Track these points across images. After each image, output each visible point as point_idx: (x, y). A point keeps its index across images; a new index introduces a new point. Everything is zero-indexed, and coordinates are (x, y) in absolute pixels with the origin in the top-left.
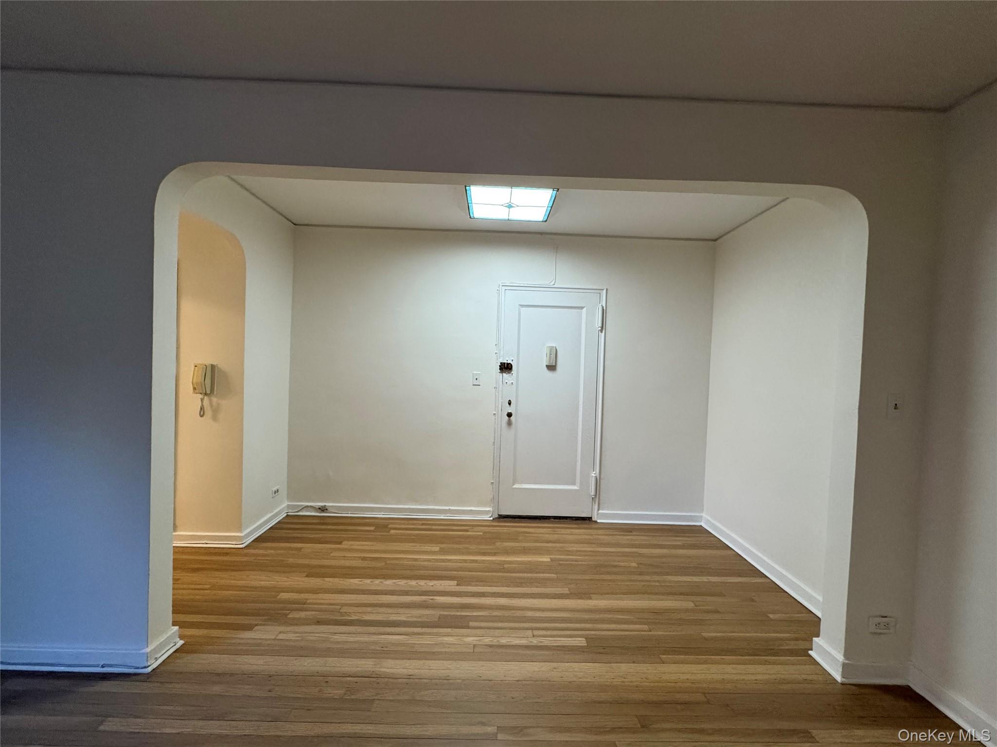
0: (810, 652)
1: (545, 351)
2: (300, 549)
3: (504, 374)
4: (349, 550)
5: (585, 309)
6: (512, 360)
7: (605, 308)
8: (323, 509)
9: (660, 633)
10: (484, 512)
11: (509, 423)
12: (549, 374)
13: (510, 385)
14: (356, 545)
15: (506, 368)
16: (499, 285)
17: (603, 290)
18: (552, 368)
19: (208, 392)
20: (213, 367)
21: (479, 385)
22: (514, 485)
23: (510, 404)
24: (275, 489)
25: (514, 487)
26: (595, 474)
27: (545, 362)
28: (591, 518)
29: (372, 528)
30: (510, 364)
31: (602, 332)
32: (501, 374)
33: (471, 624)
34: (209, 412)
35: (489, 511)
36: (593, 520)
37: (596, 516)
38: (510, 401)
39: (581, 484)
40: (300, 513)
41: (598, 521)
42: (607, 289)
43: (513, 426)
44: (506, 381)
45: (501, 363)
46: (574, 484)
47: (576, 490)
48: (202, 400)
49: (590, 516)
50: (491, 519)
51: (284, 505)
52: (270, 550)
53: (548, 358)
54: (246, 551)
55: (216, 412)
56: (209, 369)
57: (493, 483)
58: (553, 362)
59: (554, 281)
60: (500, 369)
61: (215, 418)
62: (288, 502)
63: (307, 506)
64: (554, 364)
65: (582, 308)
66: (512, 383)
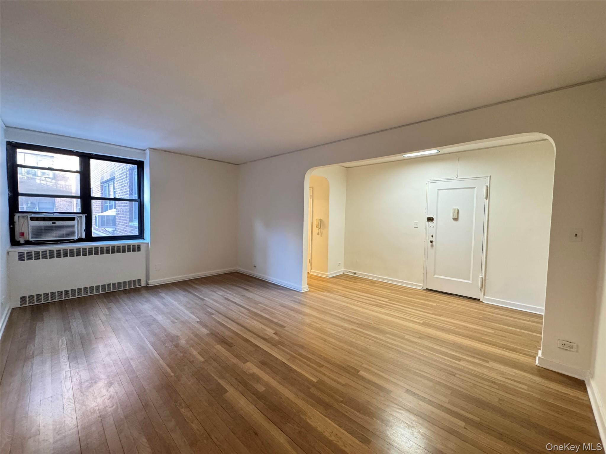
1: (452, 211)
2: (343, 282)
3: (430, 223)
4: (358, 285)
5: (476, 188)
6: (434, 216)
7: (489, 187)
8: (355, 273)
10: (420, 286)
11: (432, 246)
12: (454, 222)
13: (433, 228)
14: (361, 284)
15: (430, 219)
16: (427, 181)
17: (488, 177)
18: (456, 219)
19: (320, 227)
20: (321, 219)
21: (417, 228)
22: (434, 275)
23: (432, 236)
24: (339, 263)
25: (434, 276)
26: (481, 276)
27: (451, 216)
28: (480, 299)
29: (369, 282)
30: (432, 218)
31: (487, 200)
32: (428, 223)
33: (385, 308)
34: (320, 234)
35: (421, 285)
37: (482, 299)
38: (432, 235)
39: (473, 281)
40: (348, 274)
41: (483, 302)
42: (490, 176)
43: (434, 247)
44: (431, 226)
45: (428, 217)
46: (469, 280)
47: (470, 283)
48: (318, 230)
49: (479, 298)
50: (422, 289)
51: (343, 269)
52: (335, 280)
53: (453, 214)
54: (329, 279)
55: (322, 233)
56: (320, 220)
57: (423, 273)
58: (455, 216)
59: (457, 176)
60: (427, 220)
61: (321, 236)
62: (344, 269)
63: (349, 271)
64: (456, 217)
65: (475, 188)
66: (434, 227)
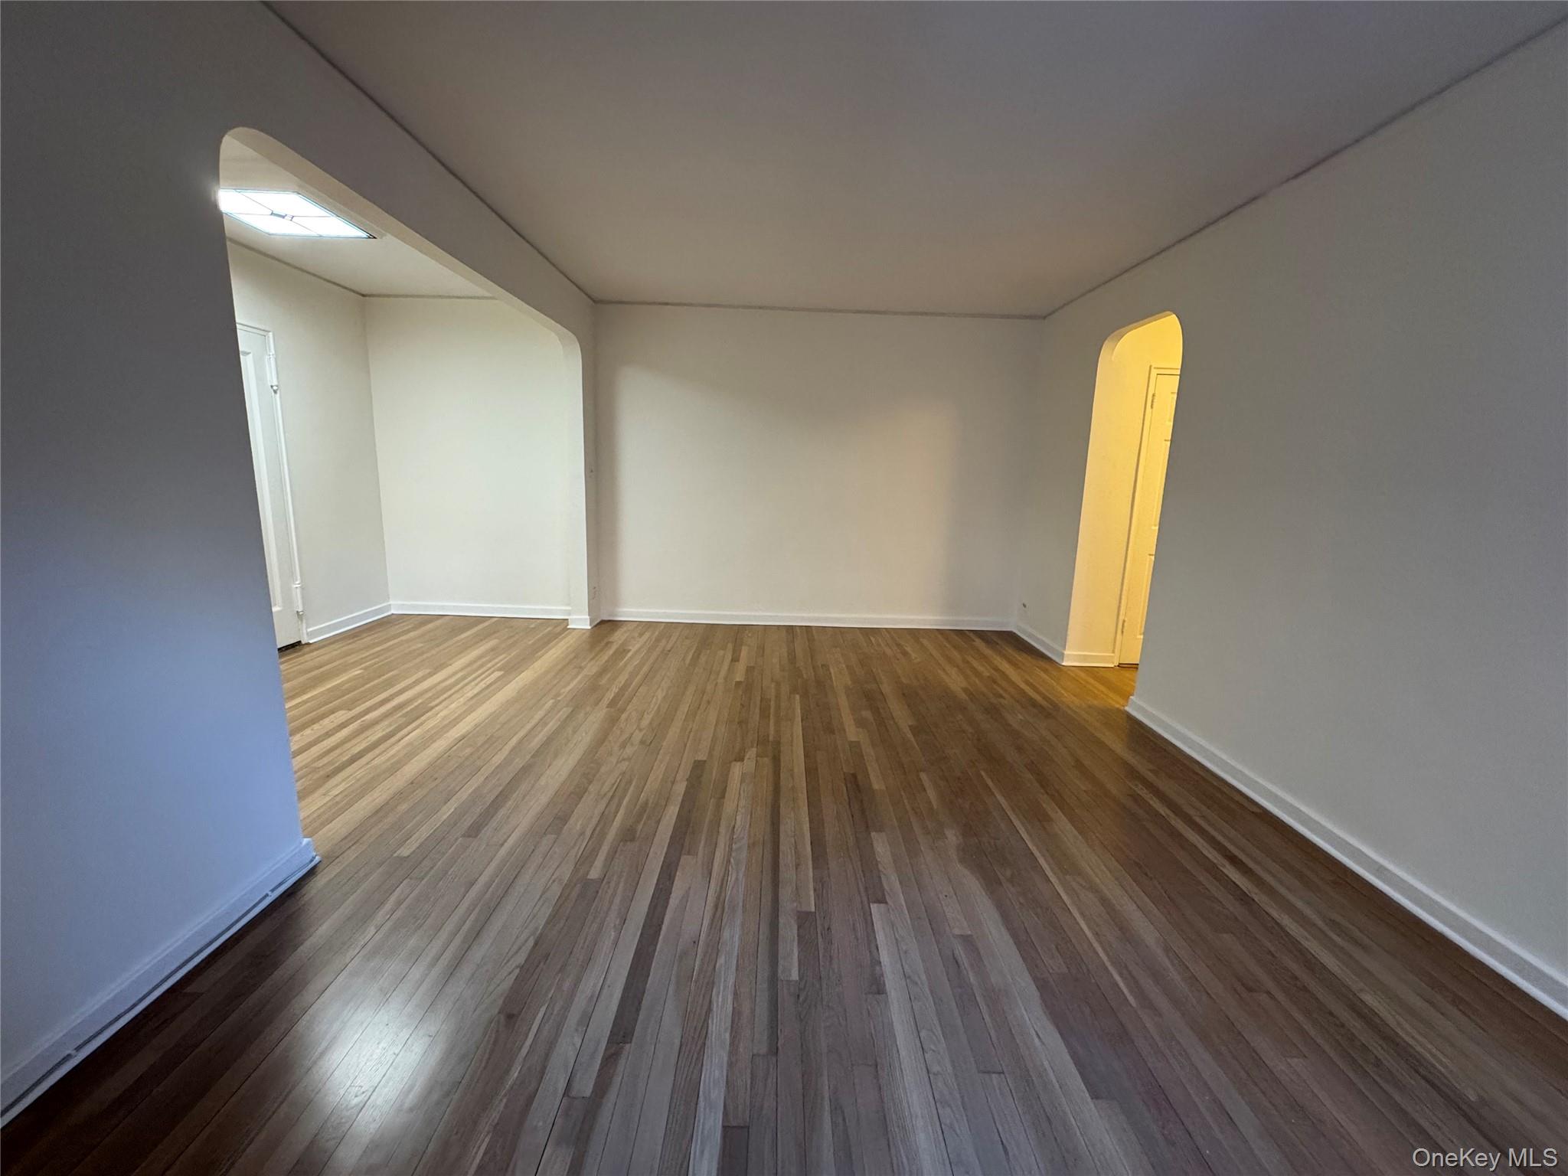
0: (568, 627)
9: (515, 653)
17: (268, 332)
26: (298, 584)
28: (300, 642)
31: (277, 392)
36: (303, 642)
37: (306, 637)
39: (284, 602)
41: (311, 642)
49: (298, 640)
